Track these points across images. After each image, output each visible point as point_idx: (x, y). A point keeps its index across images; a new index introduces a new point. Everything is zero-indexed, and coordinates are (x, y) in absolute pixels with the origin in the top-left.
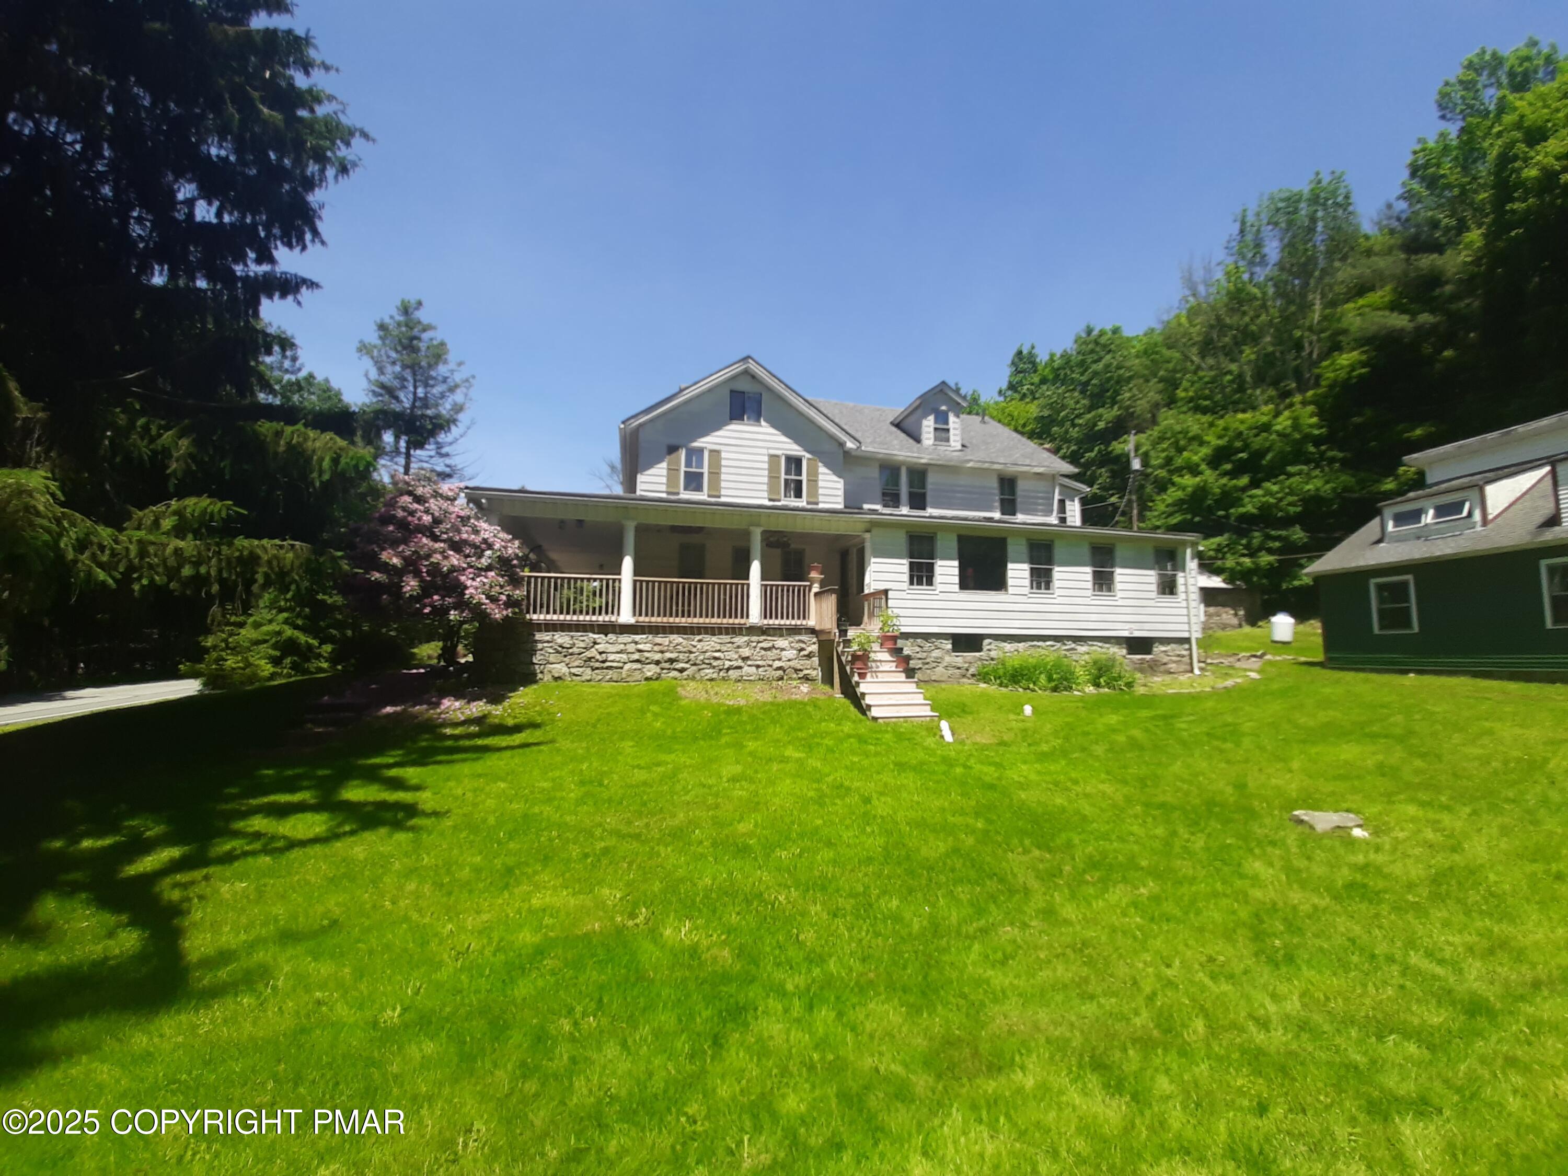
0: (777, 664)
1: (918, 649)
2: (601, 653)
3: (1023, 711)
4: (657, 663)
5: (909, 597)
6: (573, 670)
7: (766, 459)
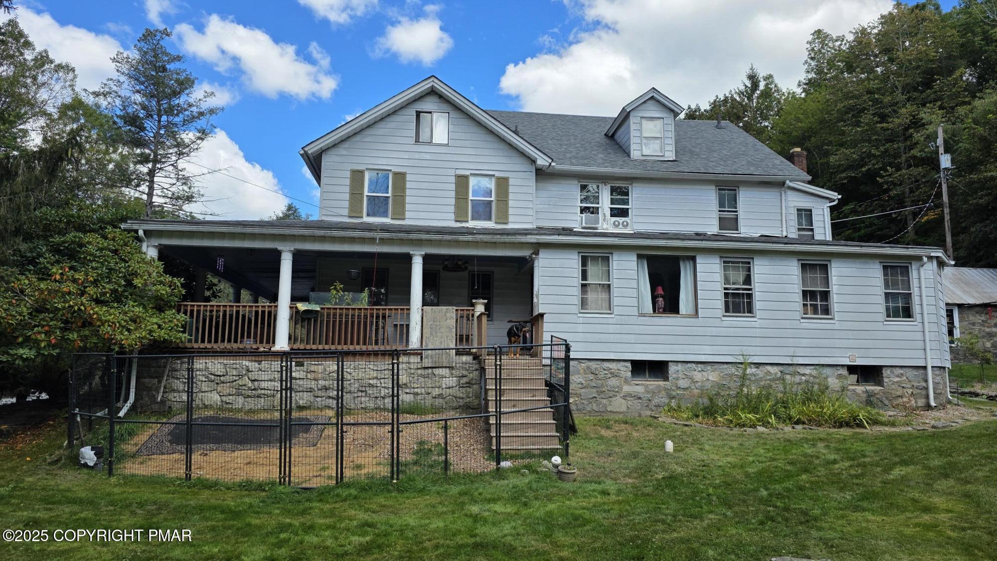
0: (436, 392)
1: (591, 377)
2: (253, 381)
3: (664, 446)
4: (310, 390)
5: (581, 320)
6: (224, 399)
7: (453, 179)
